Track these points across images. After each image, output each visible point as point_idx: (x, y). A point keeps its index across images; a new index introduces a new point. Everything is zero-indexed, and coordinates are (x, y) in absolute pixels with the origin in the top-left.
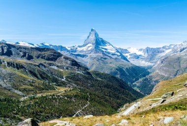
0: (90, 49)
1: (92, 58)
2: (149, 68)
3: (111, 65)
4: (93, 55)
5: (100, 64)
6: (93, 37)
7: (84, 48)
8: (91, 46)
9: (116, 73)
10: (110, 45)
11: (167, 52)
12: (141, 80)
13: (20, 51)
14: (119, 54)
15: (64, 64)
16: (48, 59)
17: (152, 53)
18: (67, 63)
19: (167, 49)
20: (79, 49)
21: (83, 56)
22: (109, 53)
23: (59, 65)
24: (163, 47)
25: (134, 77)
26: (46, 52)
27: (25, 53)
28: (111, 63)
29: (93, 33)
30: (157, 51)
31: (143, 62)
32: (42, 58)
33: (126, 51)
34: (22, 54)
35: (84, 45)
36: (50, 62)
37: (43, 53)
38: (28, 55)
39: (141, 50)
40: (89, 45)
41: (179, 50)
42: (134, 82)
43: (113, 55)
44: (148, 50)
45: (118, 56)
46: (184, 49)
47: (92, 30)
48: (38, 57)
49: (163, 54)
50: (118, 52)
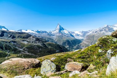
0: (57, 32)
1: (57, 36)
2: (82, 40)
3: (64, 39)
4: (58, 35)
5: (59, 39)
6: (58, 27)
7: (55, 32)
8: (57, 31)
9: (65, 43)
10: (66, 30)
11: (90, 33)
12: (77, 45)
13: (9, 34)
14: (69, 34)
15: (31, 40)
16: (24, 38)
17: (84, 33)
18: (33, 40)
19: (90, 32)
20: (53, 32)
21: (54, 35)
22: (65, 34)
23: (29, 40)
24: (89, 31)
25: (74, 44)
26: (23, 35)
27: (11, 35)
28: (64, 38)
29: (59, 25)
30: (86, 32)
31: (80, 37)
32: (20, 37)
33: (74, 33)
34: (9, 36)
35: (55, 31)
36: (24, 39)
37: (22, 35)
38: (13, 36)
39: (80, 32)
40: (57, 30)
41: (95, 32)
42: (73, 46)
43: (67, 34)
44: (83, 32)
45: (69, 35)
46: (97, 31)
47: (58, 24)
48: (18, 37)
49: (89, 34)
50: (69, 33)
